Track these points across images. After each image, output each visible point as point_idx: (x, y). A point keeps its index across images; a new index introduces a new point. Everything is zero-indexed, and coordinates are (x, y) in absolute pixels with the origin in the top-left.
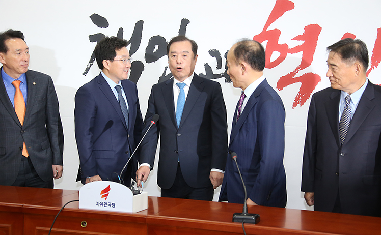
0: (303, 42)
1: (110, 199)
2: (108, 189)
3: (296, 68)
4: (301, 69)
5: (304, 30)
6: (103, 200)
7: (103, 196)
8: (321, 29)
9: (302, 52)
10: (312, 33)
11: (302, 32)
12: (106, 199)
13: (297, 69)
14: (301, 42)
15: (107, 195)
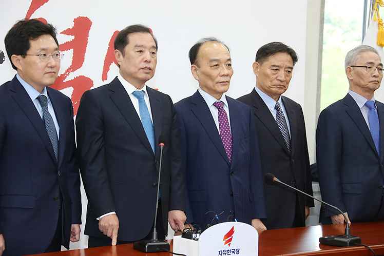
0: (73, 37)
1: (234, 245)
2: (231, 232)
3: (66, 69)
4: (73, 71)
5: (74, 23)
6: (227, 247)
7: (226, 242)
8: (91, 23)
9: (72, 50)
10: (82, 27)
11: (71, 25)
12: (229, 245)
13: (68, 71)
14: (71, 38)
15: (230, 240)
